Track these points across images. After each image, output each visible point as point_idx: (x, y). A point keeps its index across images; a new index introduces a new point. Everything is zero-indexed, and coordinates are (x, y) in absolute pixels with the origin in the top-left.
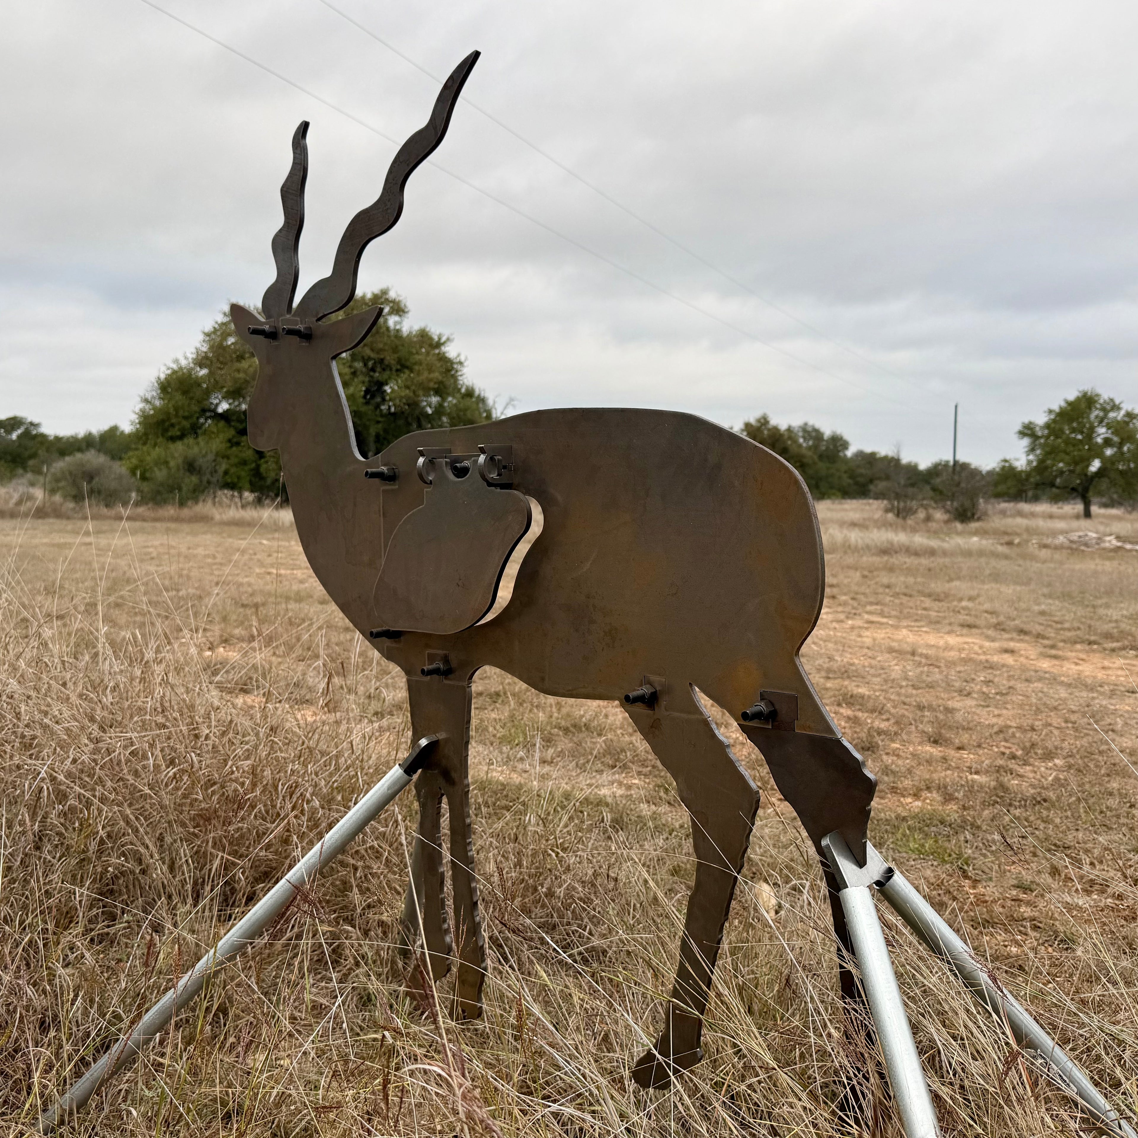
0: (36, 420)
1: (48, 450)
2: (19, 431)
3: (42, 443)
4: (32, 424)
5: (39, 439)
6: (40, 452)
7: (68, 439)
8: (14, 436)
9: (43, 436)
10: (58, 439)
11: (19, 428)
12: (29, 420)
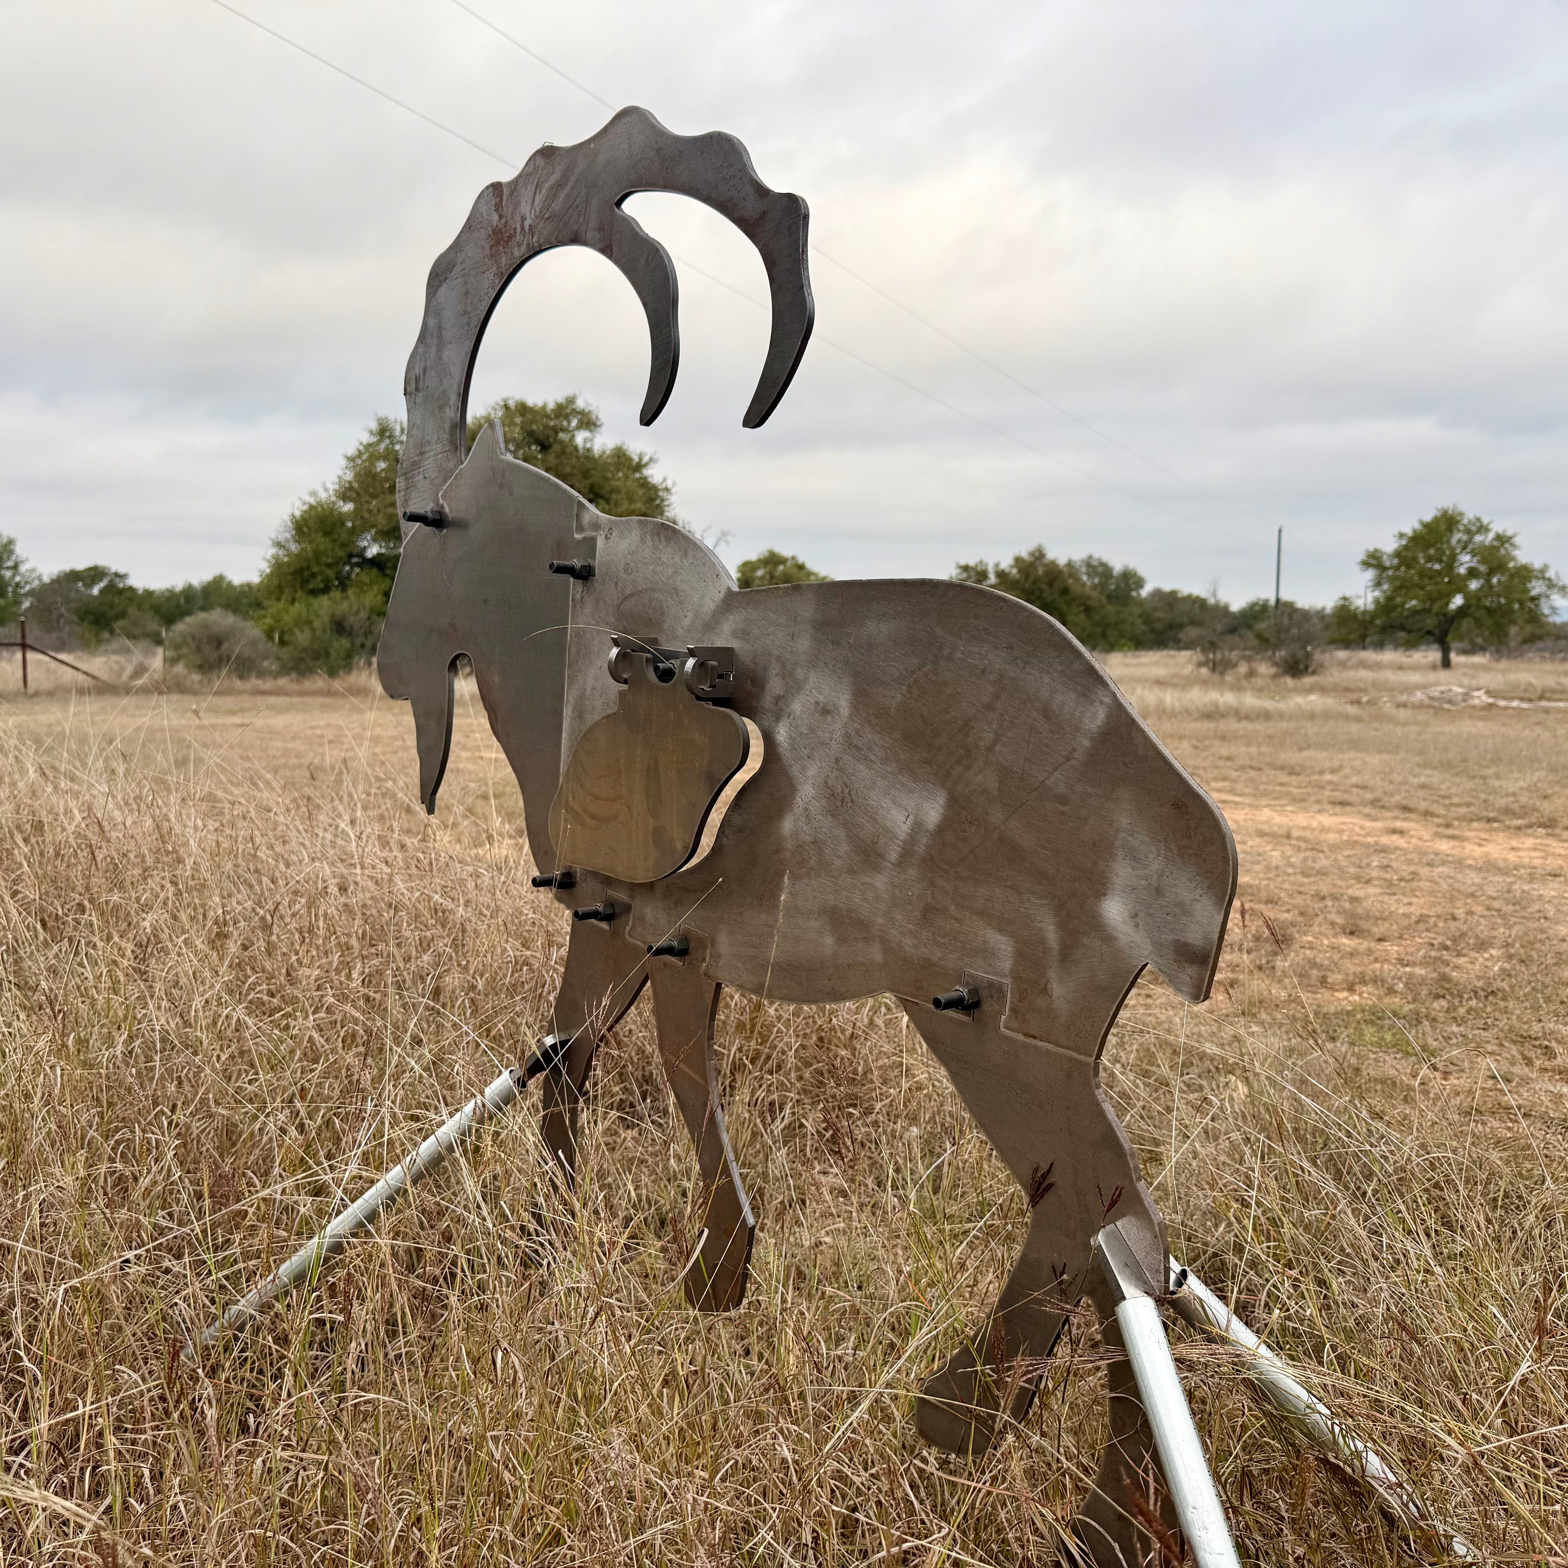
0: (122, 570)
1: (139, 607)
2: (102, 585)
3: (131, 599)
4: (117, 575)
5: (128, 594)
6: (130, 610)
7: (162, 593)
8: (95, 591)
9: (131, 589)
10: (149, 594)
11: (101, 580)
12: (113, 570)
